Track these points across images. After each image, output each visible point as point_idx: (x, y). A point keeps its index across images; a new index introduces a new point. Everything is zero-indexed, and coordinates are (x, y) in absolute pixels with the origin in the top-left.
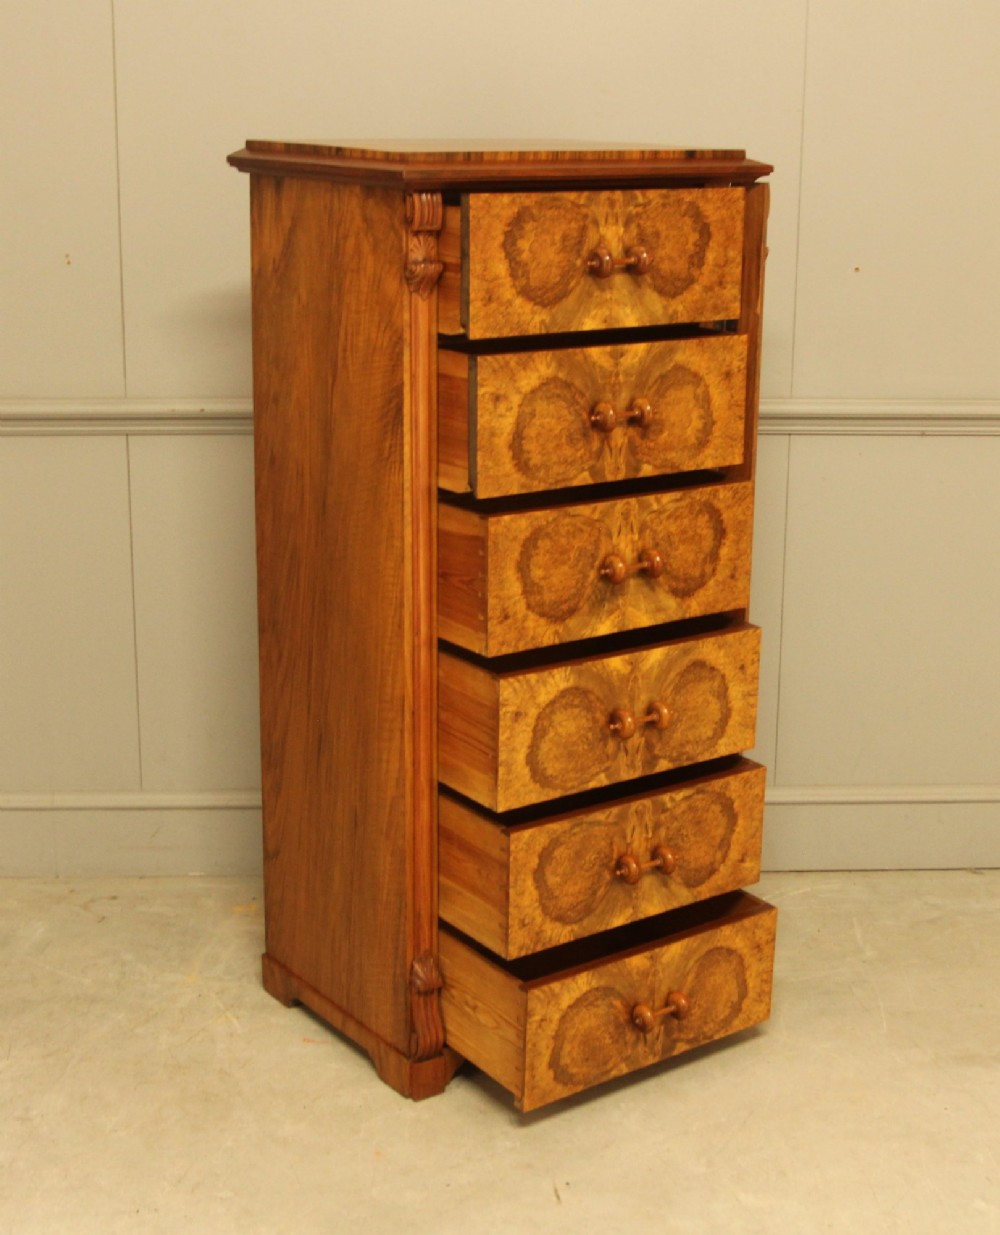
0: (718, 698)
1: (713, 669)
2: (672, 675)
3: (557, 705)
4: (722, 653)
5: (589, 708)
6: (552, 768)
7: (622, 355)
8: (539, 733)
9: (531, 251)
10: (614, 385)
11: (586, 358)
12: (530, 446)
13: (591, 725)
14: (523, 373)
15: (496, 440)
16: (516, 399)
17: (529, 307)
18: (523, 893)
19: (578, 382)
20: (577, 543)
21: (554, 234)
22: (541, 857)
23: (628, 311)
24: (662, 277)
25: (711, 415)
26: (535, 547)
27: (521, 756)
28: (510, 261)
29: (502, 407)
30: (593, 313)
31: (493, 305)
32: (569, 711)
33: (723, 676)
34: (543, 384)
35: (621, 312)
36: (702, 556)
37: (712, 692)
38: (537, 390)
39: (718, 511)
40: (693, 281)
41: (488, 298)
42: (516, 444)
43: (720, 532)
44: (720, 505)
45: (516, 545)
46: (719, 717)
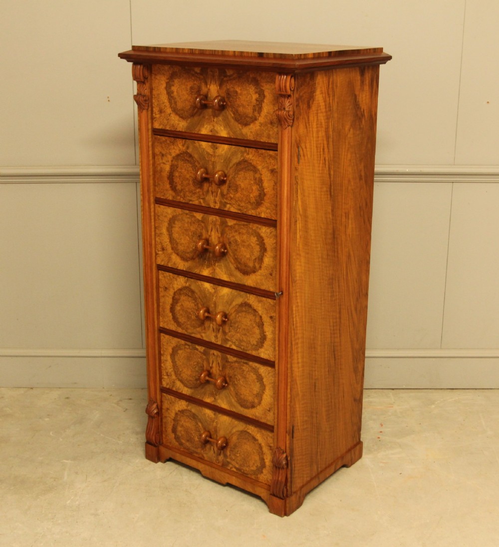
0: (259, 326)
1: (255, 311)
2: (234, 303)
3: (182, 292)
4: (260, 305)
5: (195, 299)
6: (182, 320)
7: (217, 148)
8: (175, 301)
9: (177, 92)
10: (214, 162)
11: (200, 145)
12: (177, 180)
13: (197, 308)
14: (173, 147)
15: (162, 174)
16: (170, 158)
17: (177, 118)
18: (166, 361)
19: (196, 156)
20: (192, 229)
21: (187, 85)
22: (173, 349)
23: (222, 128)
24: (239, 115)
25: (263, 190)
26: (174, 223)
27: (168, 307)
28: (169, 96)
29: (165, 159)
30: (205, 126)
31: (163, 114)
32: (187, 297)
33: (261, 317)
34: (181, 154)
35: (219, 128)
36: (253, 258)
37: (255, 321)
38: (178, 155)
39: (261, 237)
40: (256, 119)
41: (161, 111)
42: (171, 177)
43: (263, 249)
44: (262, 235)
45: (166, 220)
46: (259, 337)
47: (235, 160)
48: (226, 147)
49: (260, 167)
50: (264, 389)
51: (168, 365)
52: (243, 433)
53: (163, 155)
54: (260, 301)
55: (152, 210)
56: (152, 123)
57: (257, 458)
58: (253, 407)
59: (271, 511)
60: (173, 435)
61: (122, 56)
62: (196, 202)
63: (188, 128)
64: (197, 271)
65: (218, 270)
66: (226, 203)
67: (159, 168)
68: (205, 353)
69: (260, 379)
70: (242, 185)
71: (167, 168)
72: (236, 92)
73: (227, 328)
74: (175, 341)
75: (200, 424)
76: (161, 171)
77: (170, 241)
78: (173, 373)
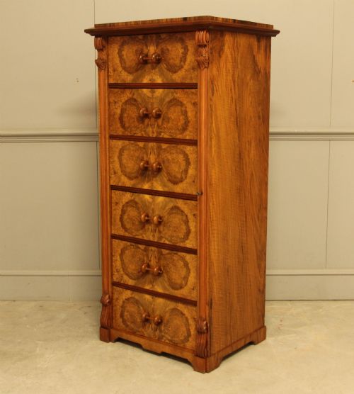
0: (185, 223)
1: (182, 211)
2: (167, 208)
3: (129, 205)
4: (186, 206)
5: (138, 209)
6: (128, 226)
7: (154, 92)
8: (123, 212)
9: (126, 55)
10: (152, 103)
11: (142, 92)
12: (125, 120)
13: (139, 214)
14: (123, 95)
16: (121, 104)
17: (126, 73)
18: (116, 260)
19: (139, 100)
20: (137, 154)
21: (133, 49)
22: (122, 250)
23: (158, 77)
24: (170, 65)
25: (188, 119)
26: (123, 152)
27: (118, 217)
28: (120, 58)
29: (117, 105)
30: (146, 77)
31: (116, 72)
32: (132, 208)
33: (187, 216)
34: (129, 100)
35: (156, 77)
36: (181, 171)
37: (182, 220)
38: (126, 101)
39: (187, 154)
40: (182, 67)
41: (114, 70)
42: (121, 118)
43: (188, 163)
44: (188, 152)
45: (118, 150)
46: (185, 231)
47: (167, 100)
48: (161, 90)
49: (185, 102)
50: (190, 272)
51: (118, 263)
52: (174, 310)
53: (115, 102)
54: (185, 204)
55: (108, 143)
56: (108, 79)
57: (184, 329)
58: (181, 288)
59: (195, 370)
60: (121, 320)
61: (87, 31)
62: (139, 135)
63: (133, 80)
64: (139, 186)
65: (155, 184)
66: (161, 132)
67: (112, 113)
68: (145, 250)
69: (186, 265)
70: (173, 117)
71: (119, 111)
72: (168, 50)
73: (161, 228)
74: (123, 244)
75: (141, 308)
76: (114, 115)
77: (120, 166)
78: (121, 269)
